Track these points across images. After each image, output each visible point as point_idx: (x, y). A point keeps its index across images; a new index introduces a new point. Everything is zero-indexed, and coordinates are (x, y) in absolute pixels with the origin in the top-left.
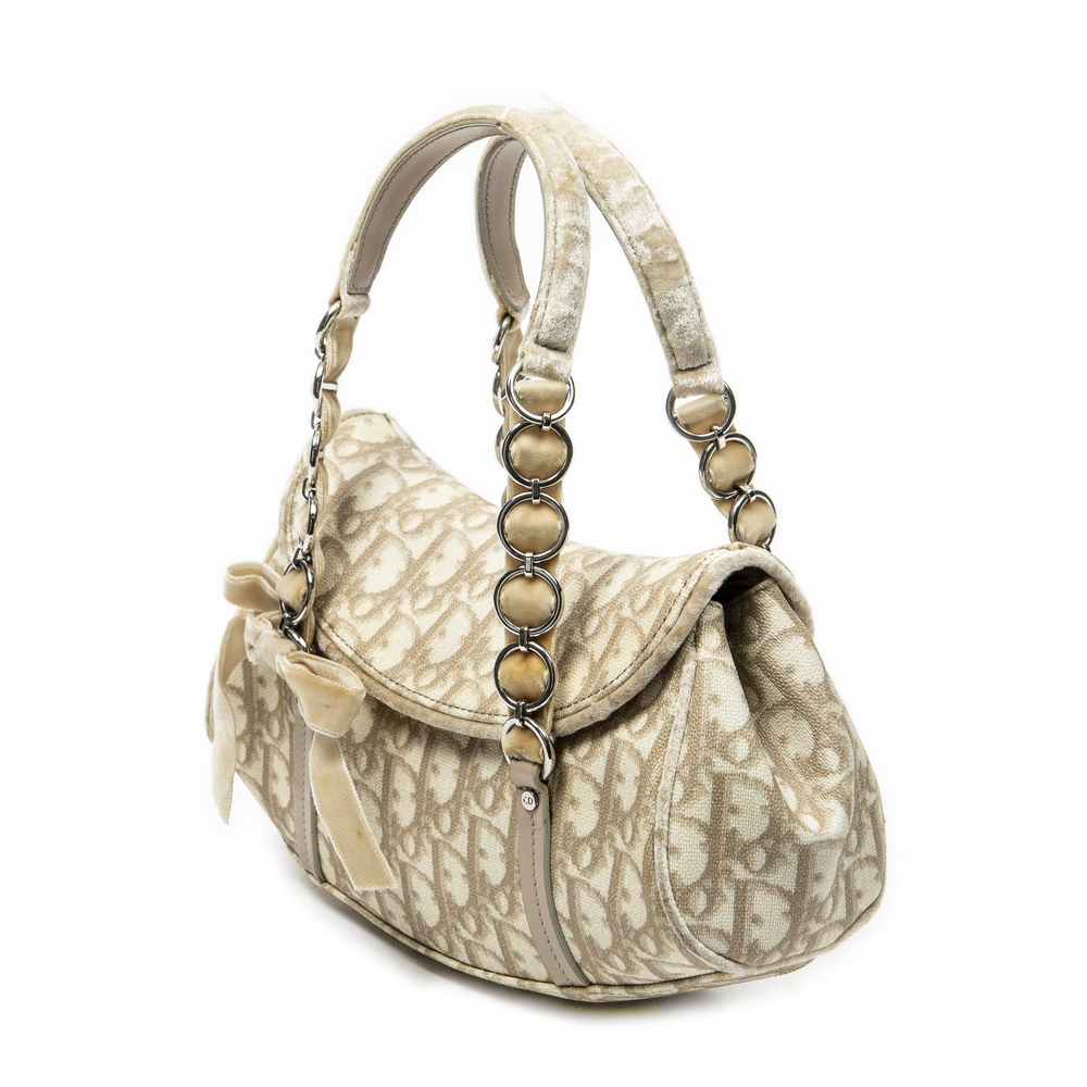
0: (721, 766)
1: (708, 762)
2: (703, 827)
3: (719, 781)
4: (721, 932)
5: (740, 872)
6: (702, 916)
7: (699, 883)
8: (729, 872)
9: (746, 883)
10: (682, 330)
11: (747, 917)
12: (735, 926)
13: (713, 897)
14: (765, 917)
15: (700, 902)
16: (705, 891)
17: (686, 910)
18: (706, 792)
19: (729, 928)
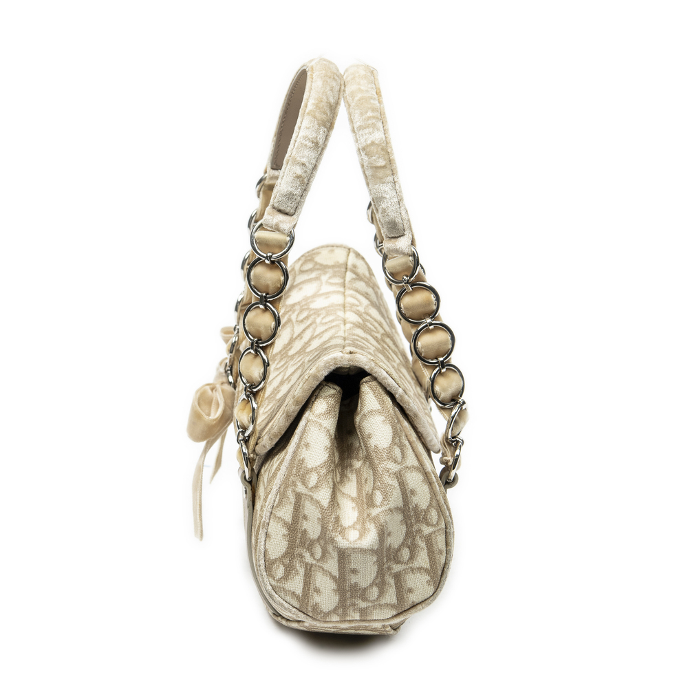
0: (301, 488)
1: (294, 484)
2: (286, 524)
3: (299, 497)
4: (293, 593)
5: (308, 558)
6: (280, 580)
7: (280, 559)
8: (302, 556)
9: (312, 566)
10: (384, 211)
11: (312, 588)
12: (304, 592)
13: (289, 570)
14: (323, 590)
15: (280, 571)
16: (284, 565)
17: (270, 575)
18: (291, 503)
19: (299, 592)
